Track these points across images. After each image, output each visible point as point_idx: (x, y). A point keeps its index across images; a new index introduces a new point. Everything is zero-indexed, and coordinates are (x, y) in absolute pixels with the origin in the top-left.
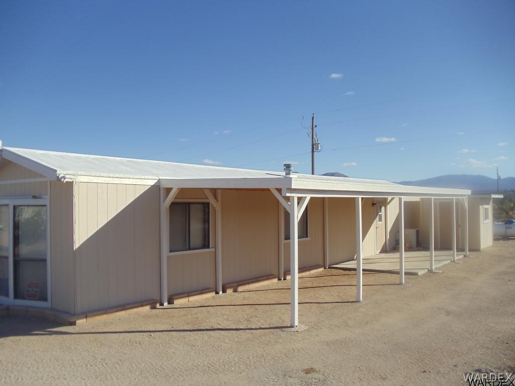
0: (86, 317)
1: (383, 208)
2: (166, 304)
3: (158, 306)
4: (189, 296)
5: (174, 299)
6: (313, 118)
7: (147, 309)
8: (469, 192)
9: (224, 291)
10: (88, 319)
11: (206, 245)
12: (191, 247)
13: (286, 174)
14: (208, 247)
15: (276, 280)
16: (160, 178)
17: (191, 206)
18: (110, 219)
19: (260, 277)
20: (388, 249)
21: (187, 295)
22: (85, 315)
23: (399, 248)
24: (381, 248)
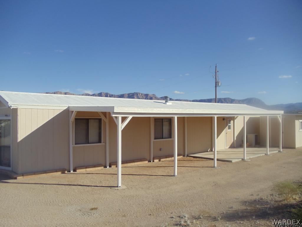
0: (23, 176)
1: (232, 122)
2: (72, 171)
3: (66, 172)
4: (86, 168)
5: (77, 169)
6: (216, 66)
7: (59, 173)
8: (282, 112)
9: (110, 166)
10: (24, 177)
11: (100, 141)
12: (89, 142)
13: (165, 102)
14: (101, 143)
15: (147, 162)
16: (69, 106)
17: (89, 120)
18: (39, 127)
19: (135, 160)
20: (235, 146)
21: (85, 167)
22: (22, 175)
23: (243, 145)
24: (230, 145)
